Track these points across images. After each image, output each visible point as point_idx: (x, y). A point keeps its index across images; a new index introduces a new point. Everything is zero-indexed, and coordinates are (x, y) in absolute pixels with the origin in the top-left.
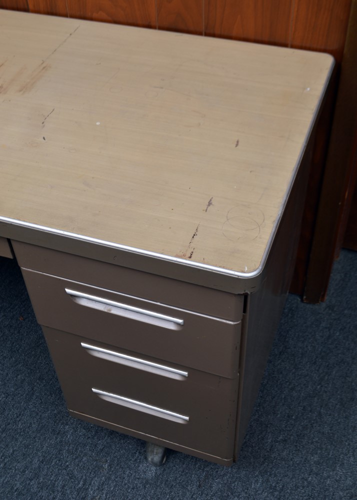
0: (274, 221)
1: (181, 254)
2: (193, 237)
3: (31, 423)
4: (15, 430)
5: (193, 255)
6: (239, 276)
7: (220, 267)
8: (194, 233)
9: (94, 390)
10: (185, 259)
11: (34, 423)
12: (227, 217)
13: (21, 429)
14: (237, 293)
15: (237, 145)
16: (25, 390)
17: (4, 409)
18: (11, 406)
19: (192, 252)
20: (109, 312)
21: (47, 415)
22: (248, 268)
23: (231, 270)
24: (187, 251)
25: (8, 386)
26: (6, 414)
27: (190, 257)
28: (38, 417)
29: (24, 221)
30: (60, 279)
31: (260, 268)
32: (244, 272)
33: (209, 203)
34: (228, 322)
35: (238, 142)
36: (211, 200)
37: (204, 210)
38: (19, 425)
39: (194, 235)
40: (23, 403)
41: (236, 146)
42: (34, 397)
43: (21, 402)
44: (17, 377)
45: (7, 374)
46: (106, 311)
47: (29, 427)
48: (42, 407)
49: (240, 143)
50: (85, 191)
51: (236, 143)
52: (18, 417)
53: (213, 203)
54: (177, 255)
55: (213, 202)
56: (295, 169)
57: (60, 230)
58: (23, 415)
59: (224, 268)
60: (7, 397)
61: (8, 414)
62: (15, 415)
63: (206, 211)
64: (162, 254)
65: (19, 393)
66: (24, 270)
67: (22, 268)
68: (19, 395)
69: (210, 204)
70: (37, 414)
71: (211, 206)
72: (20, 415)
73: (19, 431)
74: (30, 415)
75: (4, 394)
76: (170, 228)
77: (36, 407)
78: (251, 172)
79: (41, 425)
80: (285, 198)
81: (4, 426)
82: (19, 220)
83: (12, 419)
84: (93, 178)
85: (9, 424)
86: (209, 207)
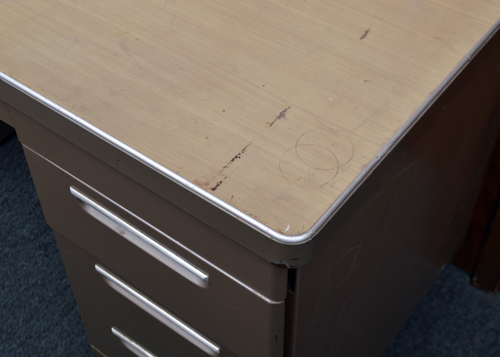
0: (366, 165)
1: (204, 181)
2: (233, 160)
3: (57, 345)
4: (36, 348)
5: (219, 187)
6: (272, 237)
7: (250, 215)
8: (237, 154)
9: (113, 330)
10: (206, 190)
11: (61, 345)
12: (297, 141)
13: (43, 349)
14: (271, 261)
15: (363, 37)
16: (65, 299)
17: (32, 317)
18: (41, 316)
19: (221, 182)
20: (121, 234)
21: (80, 340)
22: (290, 229)
23: (264, 224)
24: (214, 178)
25: (47, 289)
26: (31, 324)
27: (214, 189)
28: (68, 340)
29: (16, 79)
30: (64, 172)
31: (310, 233)
32: (282, 233)
33: (281, 113)
34: (263, 297)
35: (367, 32)
36: (285, 111)
37: (268, 123)
38: (42, 344)
39: (236, 157)
40: (57, 315)
41: (361, 39)
42: (73, 312)
43: (55, 315)
44: (61, 280)
45: (51, 273)
46: (118, 232)
47: (53, 349)
48: (78, 327)
49: (368, 35)
50: (117, 55)
51: (364, 33)
52: (44, 332)
53: (286, 116)
54: (196, 180)
55: (287, 114)
56: (435, 93)
57: (56, 103)
58: (51, 331)
59: (255, 218)
60: (40, 302)
61: (34, 325)
62: (42, 329)
63: (271, 125)
64: (177, 173)
65: (56, 302)
66: (25, 147)
67: (23, 144)
68: (56, 304)
69: (282, 115)
70: (69, 335)
71: (282, 119)
72: (48, 330)
73: (39, 350)
74: (60, 334)
75: (39, 297)
76: (207, 138)
77: (70, 326)
78: (365, 81)
79: (68, 350)
80: (398, 134)
81: (24, 338)
82: (11, 77)
83: (36, 332)
84: (137, 40)
85: (31, 338)
86: (278, 120)
